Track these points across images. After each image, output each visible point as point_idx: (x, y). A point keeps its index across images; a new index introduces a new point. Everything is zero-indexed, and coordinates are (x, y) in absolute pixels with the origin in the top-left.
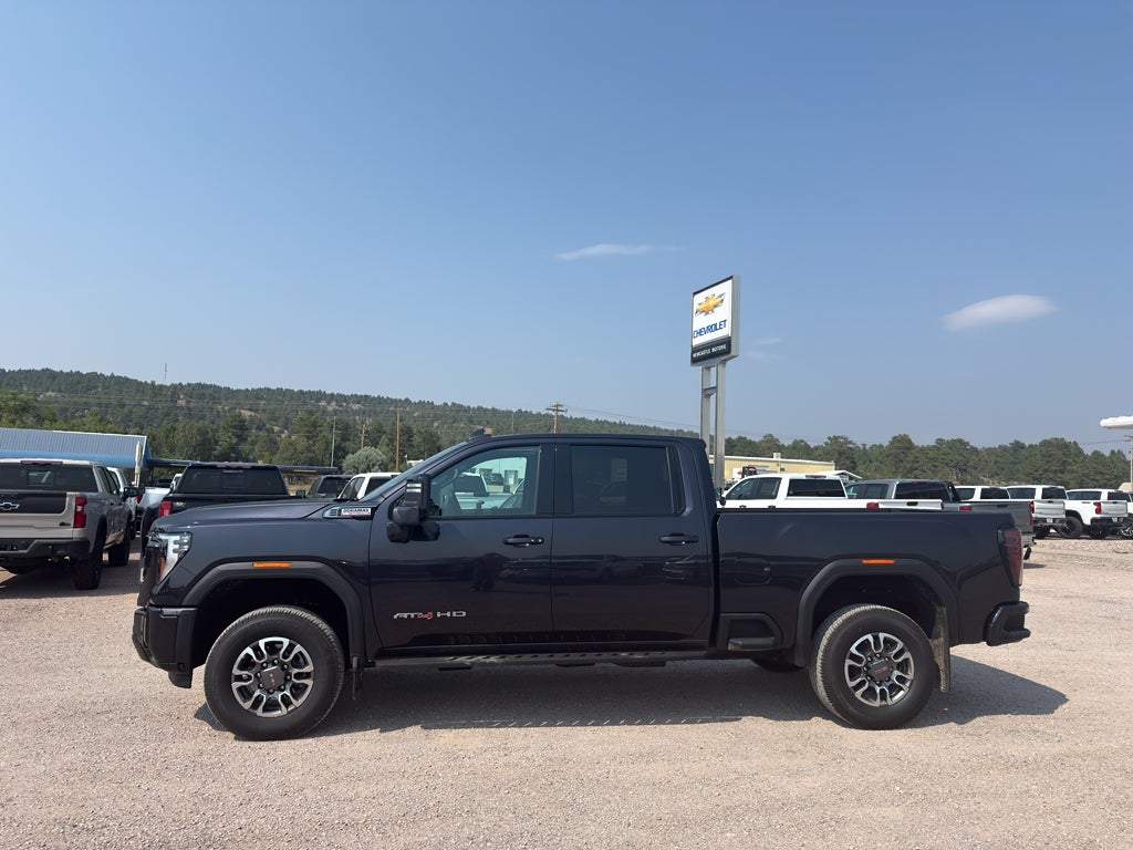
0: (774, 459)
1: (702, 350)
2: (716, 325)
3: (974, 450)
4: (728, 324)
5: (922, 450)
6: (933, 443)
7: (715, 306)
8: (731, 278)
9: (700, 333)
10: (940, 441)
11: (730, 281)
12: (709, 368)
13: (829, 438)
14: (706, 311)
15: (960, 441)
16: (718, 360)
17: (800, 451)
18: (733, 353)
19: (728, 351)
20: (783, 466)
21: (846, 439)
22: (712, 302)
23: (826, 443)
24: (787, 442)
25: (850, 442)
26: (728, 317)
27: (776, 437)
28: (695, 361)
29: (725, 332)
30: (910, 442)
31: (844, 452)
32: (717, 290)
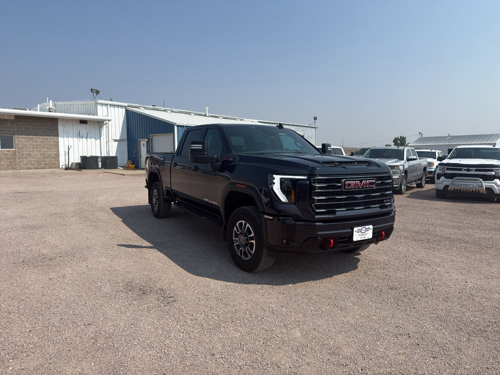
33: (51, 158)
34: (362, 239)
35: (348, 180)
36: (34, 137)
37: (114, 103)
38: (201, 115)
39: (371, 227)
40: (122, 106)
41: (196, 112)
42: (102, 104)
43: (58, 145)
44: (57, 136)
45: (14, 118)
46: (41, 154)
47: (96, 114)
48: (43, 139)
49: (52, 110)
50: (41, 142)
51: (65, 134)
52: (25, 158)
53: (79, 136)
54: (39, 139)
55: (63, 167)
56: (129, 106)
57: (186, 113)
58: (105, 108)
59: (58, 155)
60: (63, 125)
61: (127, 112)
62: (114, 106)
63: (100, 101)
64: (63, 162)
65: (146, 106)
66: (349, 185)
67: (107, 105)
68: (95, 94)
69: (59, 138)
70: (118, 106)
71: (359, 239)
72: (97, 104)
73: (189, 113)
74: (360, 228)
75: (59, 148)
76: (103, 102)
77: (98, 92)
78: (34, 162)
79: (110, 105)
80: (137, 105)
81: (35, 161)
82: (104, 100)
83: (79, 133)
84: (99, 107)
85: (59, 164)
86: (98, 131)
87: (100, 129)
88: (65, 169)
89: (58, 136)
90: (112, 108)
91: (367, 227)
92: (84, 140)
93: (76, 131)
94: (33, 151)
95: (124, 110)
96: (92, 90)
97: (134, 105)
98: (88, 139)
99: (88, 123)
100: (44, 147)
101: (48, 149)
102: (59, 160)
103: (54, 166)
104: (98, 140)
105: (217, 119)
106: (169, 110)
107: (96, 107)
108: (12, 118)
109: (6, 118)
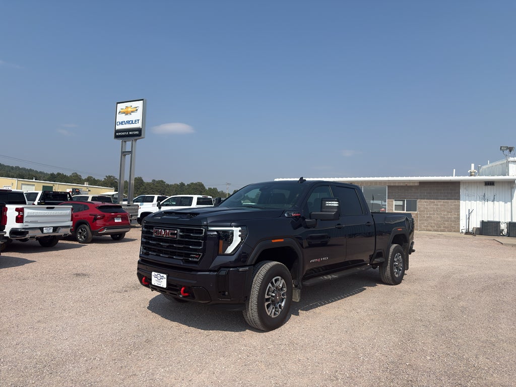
0: (85, 185)
1: (123, 132)
2: (132, 121)
3: (168, 185)
4: (140, 122)
5: (148, 184)
6: (151, 181)
7: (132, 112)
8: (142, 100)
9: (122, 123)
10: (154, 181)
11: (142, 101)
12: (125, 142)
13: (107, 176)
14: (126, 113)
15: (162, 181)
16: (133, 138)
17: (93, 182)
18: (142, 136)
19: (140, 135)
20: (90, 189)
21: (114, 177)
22: (130, 110)
23: (105, 179)
24: (84, 177)
25: (116, 179)
26: (140, 118)
27: (79, 174)
28: (116, 137)
29: (139, 125)
30: (142, 180)
31: (113, 183)
32: (134, 104)
33: (451, 221)
36: (435, 201)
43: (459, 209)
44: (458, 199)
45: (418, 184)
46: (441, 217)
47: (506, 173)
48: (444, 202)
49: (473, 173)
50: (441, 205)
51: (467, 197)
52: (426, 220)
53: (484, 198)
54: (440, 203)
55: (464, 231)
59: (458, 219)
60: (465, 188)
63: (511, 159)
64: (463, 226)
68: (506, 152)
69: (461, 202)
72: (508, 162)
75: (459, 212)
77: (511, 149)
78: (433, 225)
81: (435, 223)
83: (484, 196)
84: (510, 165)
85: (459, 228)
86: (510, 193)
87: (511, 191)
88: (465, 234)
89: (460, 200)
92: (490, 203)
93: (481, 193)
94: (434, 214)
96: (501, 147)
98: (495, 202)
99: (495, 184)
100: (444, 211)
101: (448, 212)
102: (459, 224)
103: (453, 230)
104: (509, 204)
107: (507, 166)
108: (416, 184)
109: (411, 184)
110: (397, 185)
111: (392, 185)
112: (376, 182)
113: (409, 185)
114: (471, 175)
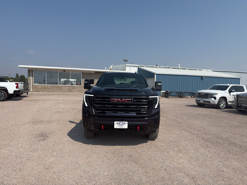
34: (120, 128)
35: (113, 98)
37: (133, 65)
38: (176, 68)
39: (127, 122)
40: (136, 66)
41: (173, 67)
42: (128, 66)
47: (125, 70)
49: (111, 69)
56: (140, 66)
57: (167, 68)
58: (129, 67)
61: (139, 68)
62: (133, 66)
63: (127, 65)
65: (147, 66)
66: (114, 100)
67: (130, 66)
68: (125, 62)
70: (135, 66)
71: (118, 127)
72: (126, 66)
73: (169, 68)
74: (119, 122)
76: (128, 65)
77: (126, 61)
79: (131, 66)
80: (143, 65)
82: (129, 64)
84: (127, 67)
90: (132, 67)
91: (123, 122)
95: (137, 68)
96: (124, 60)
97: (142, 65)
105: (185, 70)
106: (159, 67)
107: (126, 67)
108: (94, 73)
109: (92, 73)
110: (86, 72)
111: (84, 72)
112: (76, 71)
113: (91, 73)
114: (110, 70)
